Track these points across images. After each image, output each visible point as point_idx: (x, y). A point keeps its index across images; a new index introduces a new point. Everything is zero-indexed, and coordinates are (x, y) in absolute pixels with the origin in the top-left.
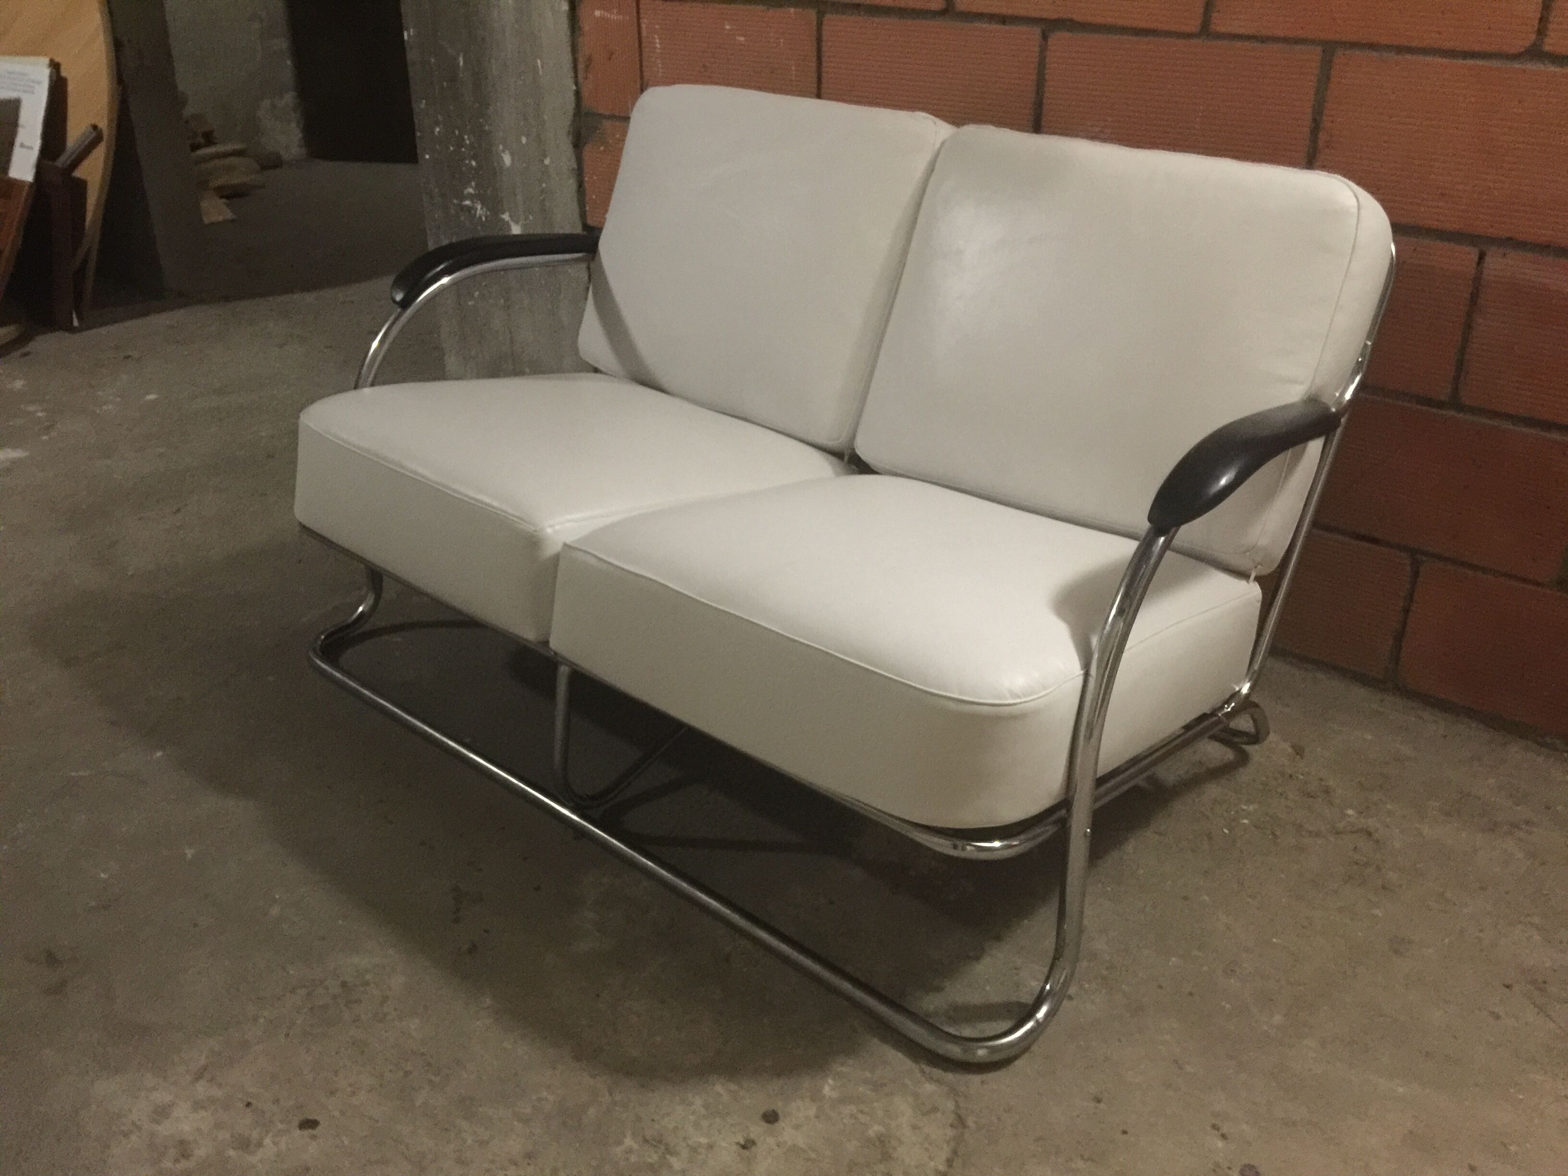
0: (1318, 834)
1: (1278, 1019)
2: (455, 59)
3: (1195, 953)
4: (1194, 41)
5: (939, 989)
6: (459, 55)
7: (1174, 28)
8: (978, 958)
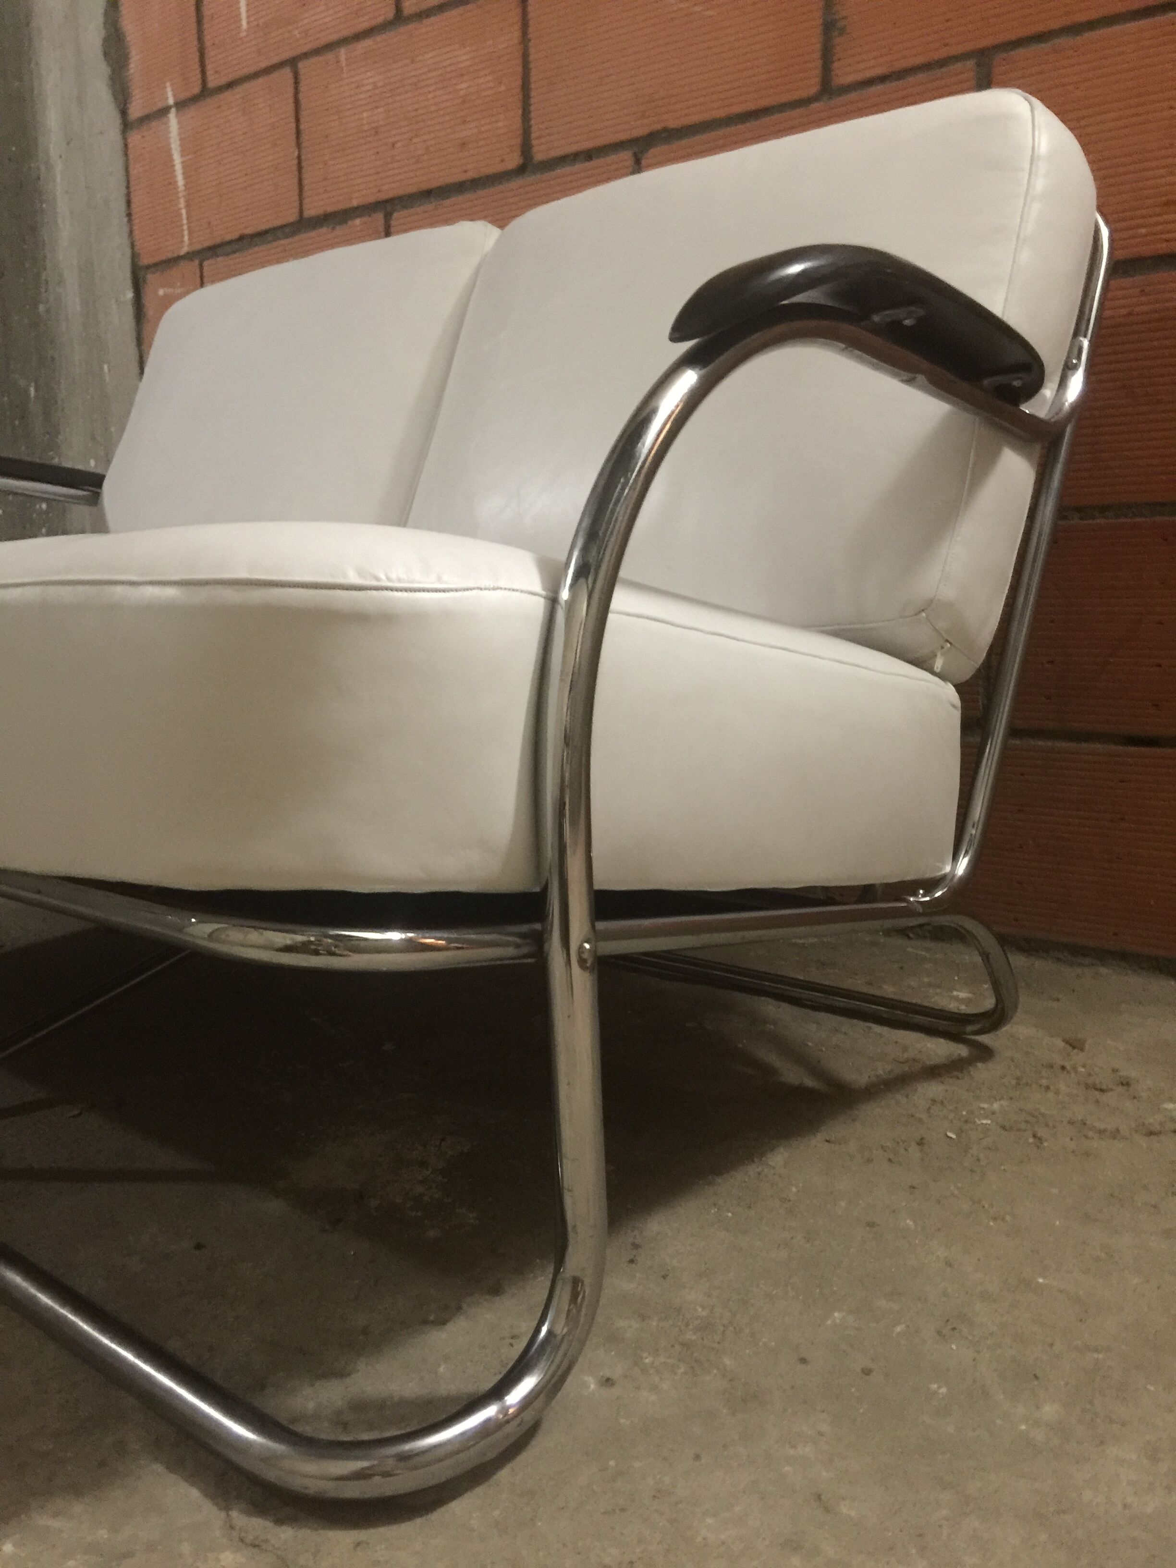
0: (1115, 1134)
1: (1049, 1411)
2: (27, 391)
3: (882, 1303)
4: (815, 106)
5: (342, 1374)
6: (29, 385)
7: (785, 98)
8: (442, 1322)
